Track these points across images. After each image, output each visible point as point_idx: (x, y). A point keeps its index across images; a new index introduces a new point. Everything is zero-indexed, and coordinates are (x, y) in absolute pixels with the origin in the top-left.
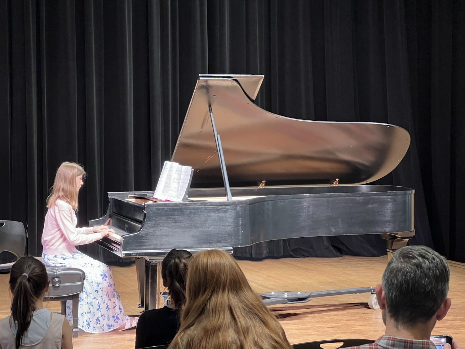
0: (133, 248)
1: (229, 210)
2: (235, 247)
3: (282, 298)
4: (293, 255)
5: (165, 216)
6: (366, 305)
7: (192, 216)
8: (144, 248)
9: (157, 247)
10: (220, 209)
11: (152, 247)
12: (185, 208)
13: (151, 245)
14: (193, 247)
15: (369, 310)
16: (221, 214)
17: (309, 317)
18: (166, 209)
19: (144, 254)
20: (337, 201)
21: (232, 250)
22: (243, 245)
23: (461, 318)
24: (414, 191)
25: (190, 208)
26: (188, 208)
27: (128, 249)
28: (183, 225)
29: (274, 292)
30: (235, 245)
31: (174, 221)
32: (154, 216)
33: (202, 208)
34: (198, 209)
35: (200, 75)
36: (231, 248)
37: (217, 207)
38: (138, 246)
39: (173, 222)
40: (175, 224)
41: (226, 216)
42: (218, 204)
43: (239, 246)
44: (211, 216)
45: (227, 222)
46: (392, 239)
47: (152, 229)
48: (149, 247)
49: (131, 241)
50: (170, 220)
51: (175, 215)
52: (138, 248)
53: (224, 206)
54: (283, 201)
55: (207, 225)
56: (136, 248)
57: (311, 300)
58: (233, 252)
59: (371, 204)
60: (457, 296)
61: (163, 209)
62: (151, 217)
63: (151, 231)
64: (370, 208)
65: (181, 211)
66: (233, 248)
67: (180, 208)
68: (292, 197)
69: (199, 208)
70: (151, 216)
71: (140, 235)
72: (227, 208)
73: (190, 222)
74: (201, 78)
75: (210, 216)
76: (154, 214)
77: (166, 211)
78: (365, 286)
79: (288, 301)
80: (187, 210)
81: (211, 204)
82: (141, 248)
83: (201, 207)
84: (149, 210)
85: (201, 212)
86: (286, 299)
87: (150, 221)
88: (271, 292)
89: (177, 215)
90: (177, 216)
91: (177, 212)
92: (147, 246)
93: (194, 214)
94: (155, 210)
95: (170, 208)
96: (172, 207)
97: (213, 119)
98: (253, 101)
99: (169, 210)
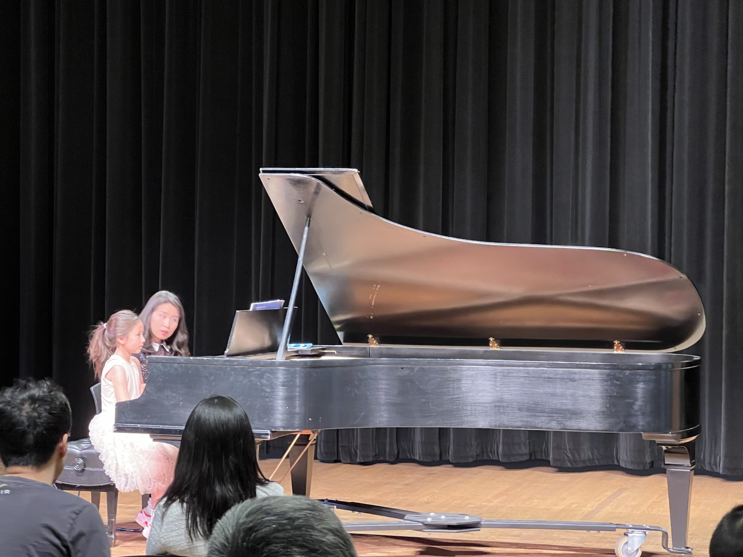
0: (129, 421)
1: (266, 374)
2: (274, 430)
3: (418, 522)
7: (212, 378)
9: (162, 422)
10: (253, 371)
12: (203, 367)
13: (155, 417)
16: (254, 379)
18: (176, 365)
22: (288, 429)
25: (209, 367)
26: (207, 367)
28: (200, 392)
30: (275, 427)
31: (186, 385)
32: (158, 376)
33: (226, 368)
34: (220, 369)
36: (268, 432)
37: (249, 368)
39: (185, 387)
40: (187, 390)
41: (261, 383)
42: (249, 363)
43: (281, 430)
44: (240, 381)
45: (264, 392)
47: (155, 395)
48: (150, 421)
50: (181, 384)
52: (134, 421)
53: (258, 368)
54: (408, 368)
56: (132, 420)
57: (479, 530)
61: (170, 366)
62: (155, 377)
63: (154, 398)
65: (197, 371)
67: (195, 366)
68: (427, 362)
69: (222, 367)
72: (262, 370)
74: (261, 174)
75: (237, 381)
76: (160, 373)
77: (176, 369)
80: (205, 369)
82: (140, 421)
83: (225, 366)
84: (153, 366)
85: (225, 373)
86: (421, 524)
87: (152, 383)
91: (190, 372)
92: (148, 419)
93: (215, 377)
94: (161, 367)
95: (181, 367)
96: (183, 365)
97: (305, 236)
98: (371, 210)
99: (179, 369)
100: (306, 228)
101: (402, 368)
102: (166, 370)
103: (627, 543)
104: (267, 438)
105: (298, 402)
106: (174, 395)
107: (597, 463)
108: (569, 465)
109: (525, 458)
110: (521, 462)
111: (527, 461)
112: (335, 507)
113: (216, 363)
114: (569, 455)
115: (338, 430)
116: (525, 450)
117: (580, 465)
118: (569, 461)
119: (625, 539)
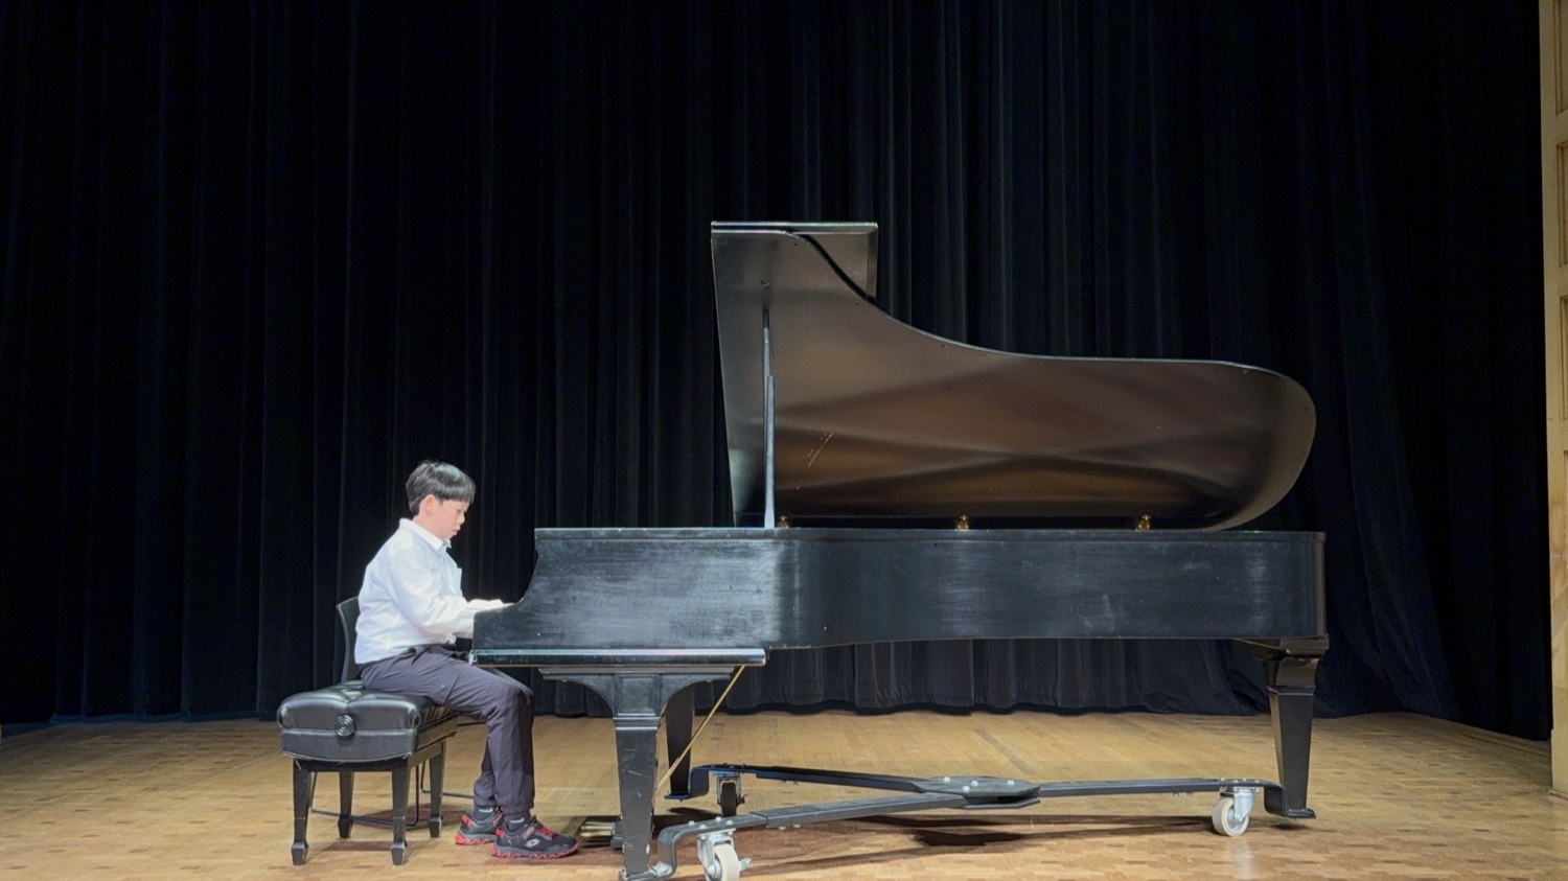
0: (500, 644)
2: (771, 647)
3: (951, 793)
4: (1149, 707)
5: (587, 562)
6: (1206, 824)
7: (657, 564)
8: (529, 643)
9: (565, 643)
10: (732, 548)
11: (550, 641)
12: (640, 543)
13: (550, 635)
14: (659, 645)
15: (1215, 838)
16: (735, 562)
17: (1041, 846)
18: (589, 543)
19: (527, 661)
20: (1098, 551)
21: (762, 657)
23: (1453, 872)
24: (1321, 536)
25: (652, 543)
26: (649, 544)
27: (486, 644)
28: (634, 588)
29: (951, 778)
30: (770, 643)
31: (609, 576)
32: (557, 562)
33: (684, 543)
34: (672, 546)
35: (713, 223)
36: (761, 652)
37: (725, 543)
38: (514, 638)
39: (608, 581)
40: (611, 585)
41: (747, 567)
43: (785, 647)
44: (708, 566)
45: (752, 583)
46: (1275, 659)
47: (550, 597)
48: (541, 642)
49: (494, 625)
50: (599, 575)
51: (612, 561)
52: (513, 644)
55: (697, 588)
56: (507, 643)
57: (1039, 802)
58: (764, 661)
59: (1194, 562)
60: (1469, 812)
61: (580, 544)
62: (550, 565)
63: (551, 602)
64: (1189, 571)
65: (631, 552)
66: (766, 651)
67: (625, 543)
69: (676, 544)
70: (550, 562)
71: (520, 609)
72: (750, 546)
73: (652, 580)
74: (713, 231)
75: (703, 566)
76: (559, 558)
77: (590, 550)
78: (1206, 775)
79: (965, 802)
80: (644, 548)
81: (708, 534)
82: (521, 643)
83: (681, 541)
84: (547, 545)
85: (680, 554)
86: (961, 797)
87: (546, 575)
88: (943, 777)
89: (620, 561)
90: (617, 564)
91: (617, 554)
92: (538, 638)
93: (663, 561)
94: (561, 547)
95: (600, 544)
96: (604, 541)
97: (766, 341)
98: (871, 300)
99: (597, 547)
100: (766, 330)
101: (936, 545)
102: (572, 552)
103: (1232, 807)
104: (761, 662)
105: (797, 599)
106: (587, 594)
107: (905, 702)
108: (879, 706)
109: (820, 700)
110: (817, 704)
111: (822, 703)
112: (755, 775)
113: (662, 536)
114: (879, 693)
115: (853, 646)
116: (820, 689)
117: (891, 705)
118: (879, 699)
119: (1229, 802)
